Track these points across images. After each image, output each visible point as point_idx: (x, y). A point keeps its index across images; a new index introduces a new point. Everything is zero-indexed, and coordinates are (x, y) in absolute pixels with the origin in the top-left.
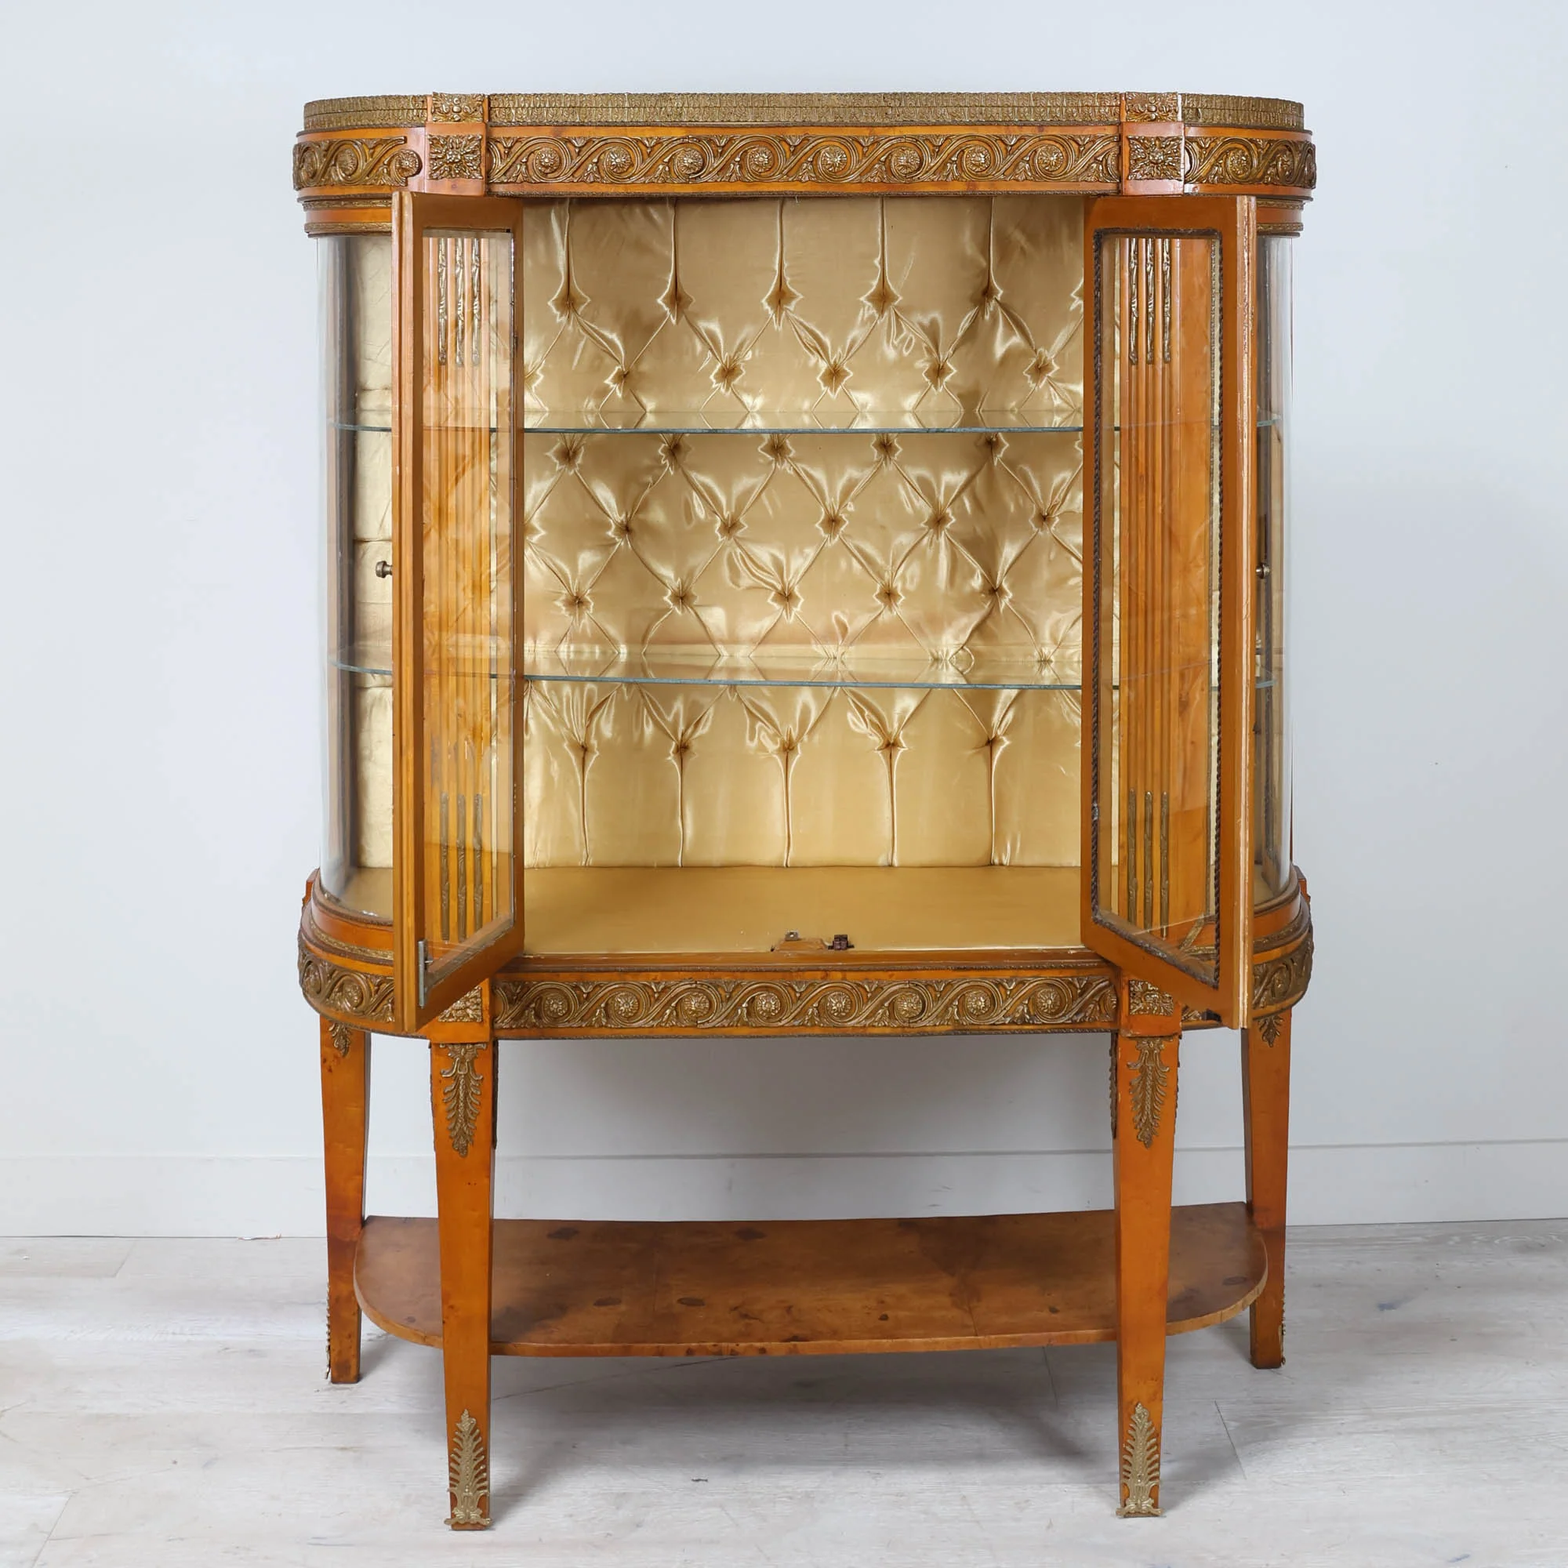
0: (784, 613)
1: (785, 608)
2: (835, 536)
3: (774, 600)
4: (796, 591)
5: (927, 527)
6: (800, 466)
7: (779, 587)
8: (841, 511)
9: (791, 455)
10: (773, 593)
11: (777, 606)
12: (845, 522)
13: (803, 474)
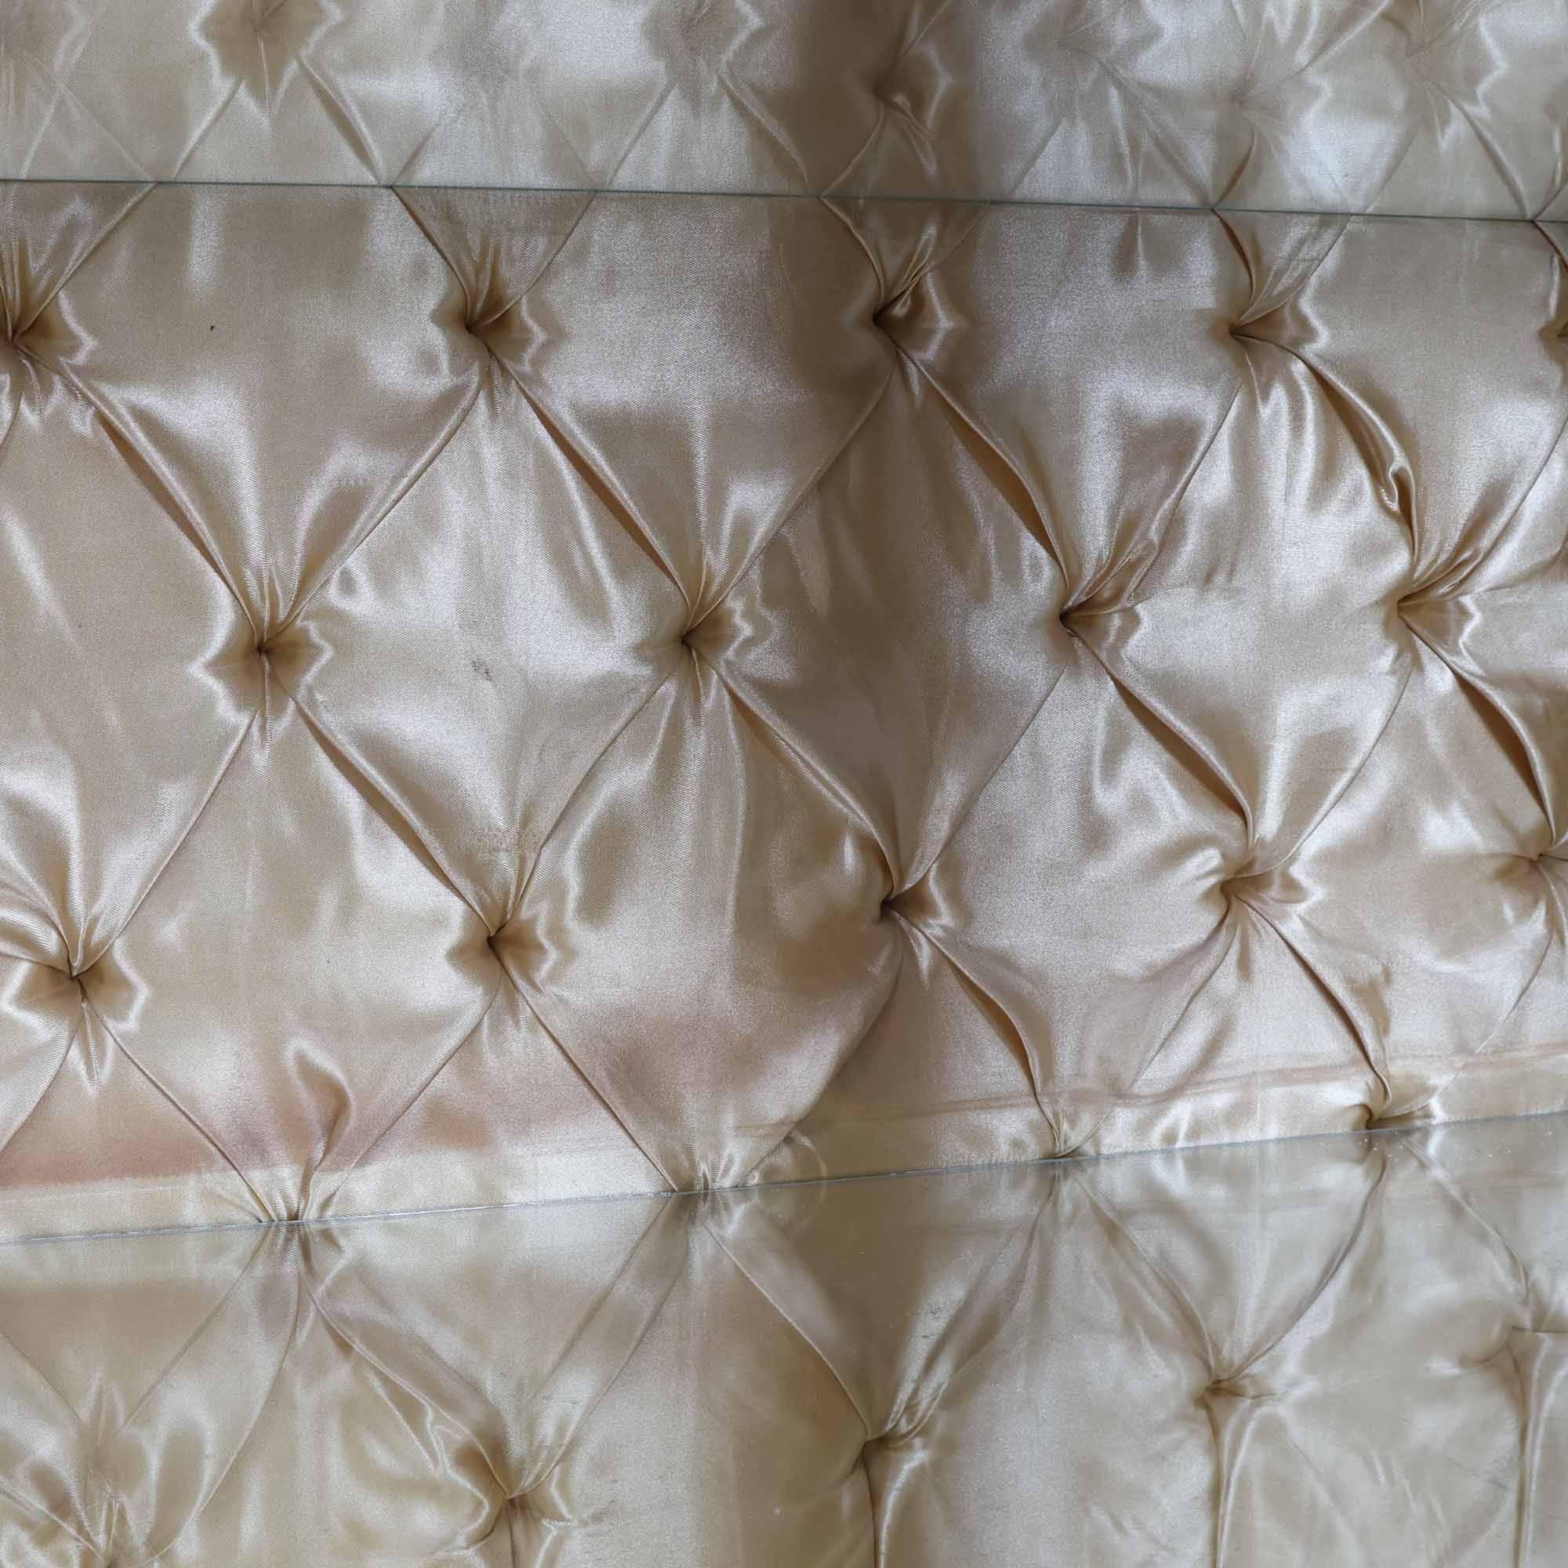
0: (75, 1053)
1: (77, 1031)
2: (279, 711)
3: (29, 997)
4: (121, 958)
5: (646, 671)
6: (121, 398)
7: (50, 942)
8: (305, 606)
9: (81, 358)
10: (22, 971)
11: (39, 1026)
12: (319, 650)
13: (139, 438)
